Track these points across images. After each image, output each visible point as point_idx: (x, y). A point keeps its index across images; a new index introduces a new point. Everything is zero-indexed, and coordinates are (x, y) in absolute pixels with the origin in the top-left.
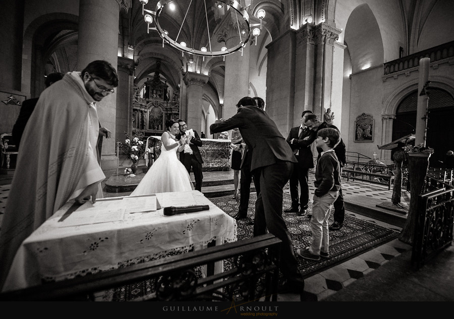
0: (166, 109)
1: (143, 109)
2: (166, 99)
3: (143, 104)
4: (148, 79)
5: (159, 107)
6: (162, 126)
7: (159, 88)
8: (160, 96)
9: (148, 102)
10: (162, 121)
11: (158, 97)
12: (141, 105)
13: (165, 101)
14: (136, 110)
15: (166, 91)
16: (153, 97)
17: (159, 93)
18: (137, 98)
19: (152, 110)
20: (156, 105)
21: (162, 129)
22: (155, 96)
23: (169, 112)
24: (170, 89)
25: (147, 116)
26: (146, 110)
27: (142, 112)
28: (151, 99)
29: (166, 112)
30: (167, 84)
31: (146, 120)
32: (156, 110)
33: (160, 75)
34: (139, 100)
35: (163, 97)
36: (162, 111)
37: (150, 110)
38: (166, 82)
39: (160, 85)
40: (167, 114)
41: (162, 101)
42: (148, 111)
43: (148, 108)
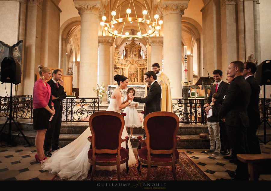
0: (140, 65)
1: (123, 67)
2: (140, 56)
3: (123, 63)
4: (126, 44)
5: (135, 64)
6: (137, 79)
7: (135, 49)
8: (135, 55)
9: (127, 61)
10: (137, 75)
11: (134, 56)
12: (122, 64)
13: (140, 59)
14: (118, 68)
15: (140, 51)
16: (130, 57)
17: (135, 53)
18: (119, 59)
19: (130, 67)
20: (132, 63)
21: (137, 82)
22: (131, 56)
23: (142, 67)
24: (143, 48)
25: (126, 72)
26: (125, 68)
27: (122, 69)
28: (129, 59)
29: (140, 68)
30: (141, 45)
31: (126, 75)
32: (133, 66)
34: (120, 60)
35: (138, 55)
36: (137, 67)
37: (128, 67)
38: (140, 44)
39: (135, 47)
40: (141, 69)
41: (137, 59)
42: (127, 68)
43: (126, 65)
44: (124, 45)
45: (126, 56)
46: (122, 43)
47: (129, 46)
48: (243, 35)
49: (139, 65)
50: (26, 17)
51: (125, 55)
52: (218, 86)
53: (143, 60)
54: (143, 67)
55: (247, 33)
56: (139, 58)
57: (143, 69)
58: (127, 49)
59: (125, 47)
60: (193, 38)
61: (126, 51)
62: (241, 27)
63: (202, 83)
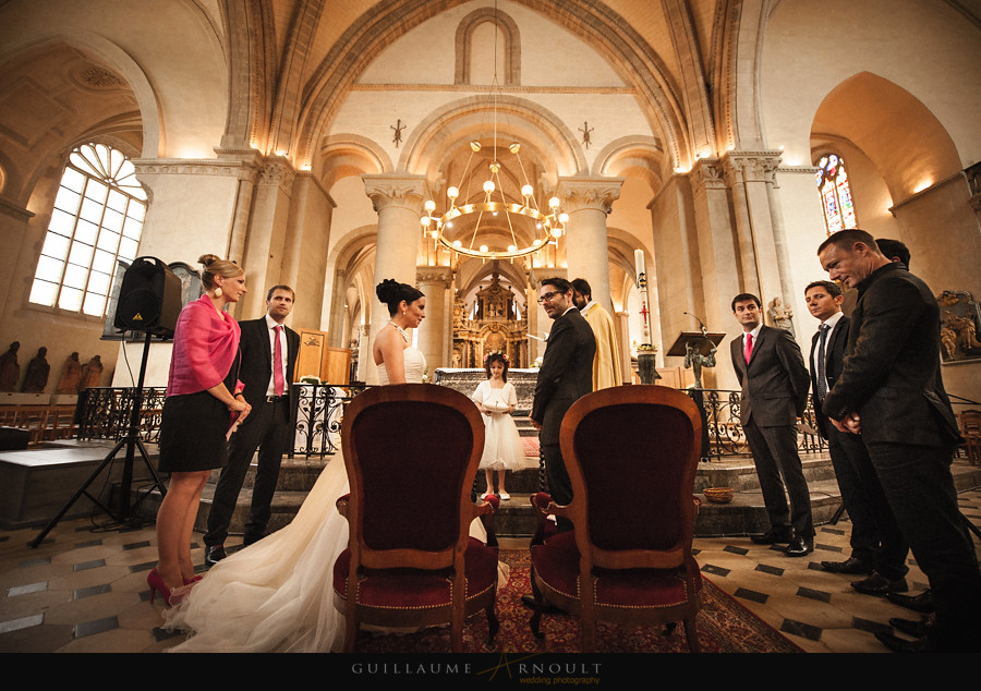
0: (512, 333)
1: (473, 339)
2: (511, 315)
3: (474, 330)
4: (481, 287)
5: (500, 332)
7: (500, 300)
8: (500, 312)
9: (481, 326)
11: (497, 314)
12: (470, 332)
13: (510, 321)
14: (462, 340)
15: (510, 304)
16: (488, 316)
17: (499, 308)
18: (463, 322)
19: (488, 339)
20: (494, 329)
22: (492, 313)
23: (516, 339)
24: (518, 297)
25: (480, 350)
26: (478, 340)
27: (471, 342)
28: (486, 320)
29: (512, 339)
30: (513, 290)
32: (495, 337)
33: (501, 277)
34: (466, 323)
35: (506, 313)
36: (505, 339)
37: (485, 339)
38: (510, 287)
39: (500, 294)
41: (505, 320)
42: (482, 340)
43: (481, 335)
44: (476, 289)
45: (480, 315)
46: (470, 287)
47: (486, 292)
48: (752, 254)
49: (509, 335)
50: (251, 212)
51: (478, 312)
52: (754, 340)
53: (518, 322)
54: (519, 339)
55: (759, 250)
56: (508, 319)
57: (519, 343)
58: (481, 298)
59: (478, 295)
60: (627, 273)
61: (481, 303)
62: (745, 237)
63: (688, 348)
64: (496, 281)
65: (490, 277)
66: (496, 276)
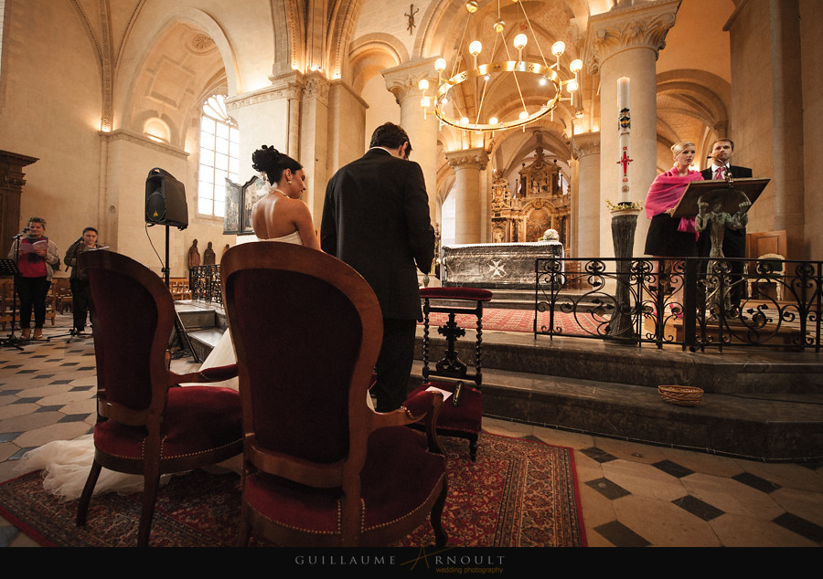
0: (557, 209)
1: (516, 217)
2: (557, 190)
3: (516, 208)
4: (524, 165)
5: (545, 208)
7: (544, 175)
8: (544, 188)
9: (524, 203)
11: (541, 190)
12: (512, 210)
13: (555, 196)
14: (505, 219)
15: (556, 178)
16: (532, 193)
17: (544, 184)
18: (505, 201)
19: (531, 216)
20: (538, 206)
22: (535, 190)
23: (562, 214)
24: (565, 170)
25: (523, 226)
26: (521, 217)
27: (514, 221)
28: (528, 197)
29: (557, 215)
30: (559, 163)
31: (522, 233)
32: (539, 214)
33: (546, 152)
34: (508, 203)
35: (550, 188)
36: (549, 215)
37: (528, 216)
38: (555, 161)
39: (544, 169)
40: (558, 218)
41: (549, 196)
42: (525, 218)
43: (524, 213)
44: (520, 168)
45: (523, 193)
46: (513, 165)
47: (530, 169)
49: (553, 211)
51: (521, 191)
53: (564, 196)
54: (565, 214)
56: (553, 194)
57: (564, 218)
58: (524, 176)
59: (521, 173)
60: (708, 128)
61: (523, 181)
63: (699, 204)
64: (540, 157)
65: (533, 154)
66: (539, 150)
